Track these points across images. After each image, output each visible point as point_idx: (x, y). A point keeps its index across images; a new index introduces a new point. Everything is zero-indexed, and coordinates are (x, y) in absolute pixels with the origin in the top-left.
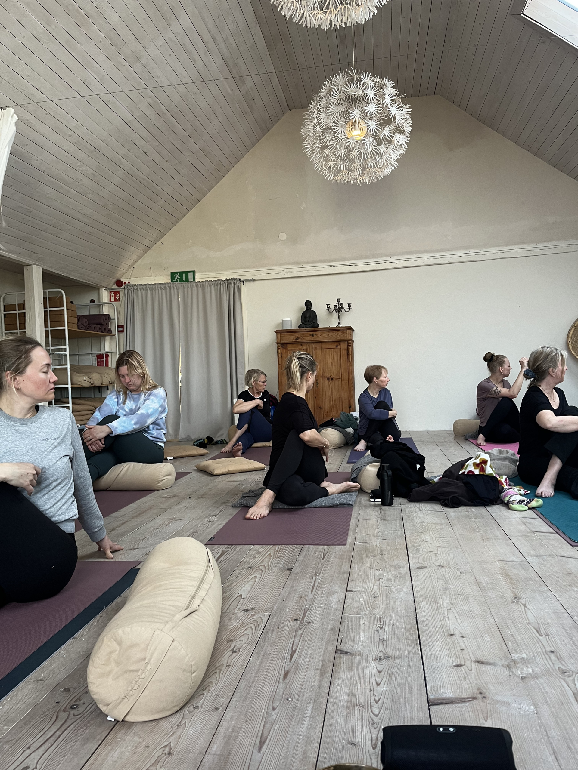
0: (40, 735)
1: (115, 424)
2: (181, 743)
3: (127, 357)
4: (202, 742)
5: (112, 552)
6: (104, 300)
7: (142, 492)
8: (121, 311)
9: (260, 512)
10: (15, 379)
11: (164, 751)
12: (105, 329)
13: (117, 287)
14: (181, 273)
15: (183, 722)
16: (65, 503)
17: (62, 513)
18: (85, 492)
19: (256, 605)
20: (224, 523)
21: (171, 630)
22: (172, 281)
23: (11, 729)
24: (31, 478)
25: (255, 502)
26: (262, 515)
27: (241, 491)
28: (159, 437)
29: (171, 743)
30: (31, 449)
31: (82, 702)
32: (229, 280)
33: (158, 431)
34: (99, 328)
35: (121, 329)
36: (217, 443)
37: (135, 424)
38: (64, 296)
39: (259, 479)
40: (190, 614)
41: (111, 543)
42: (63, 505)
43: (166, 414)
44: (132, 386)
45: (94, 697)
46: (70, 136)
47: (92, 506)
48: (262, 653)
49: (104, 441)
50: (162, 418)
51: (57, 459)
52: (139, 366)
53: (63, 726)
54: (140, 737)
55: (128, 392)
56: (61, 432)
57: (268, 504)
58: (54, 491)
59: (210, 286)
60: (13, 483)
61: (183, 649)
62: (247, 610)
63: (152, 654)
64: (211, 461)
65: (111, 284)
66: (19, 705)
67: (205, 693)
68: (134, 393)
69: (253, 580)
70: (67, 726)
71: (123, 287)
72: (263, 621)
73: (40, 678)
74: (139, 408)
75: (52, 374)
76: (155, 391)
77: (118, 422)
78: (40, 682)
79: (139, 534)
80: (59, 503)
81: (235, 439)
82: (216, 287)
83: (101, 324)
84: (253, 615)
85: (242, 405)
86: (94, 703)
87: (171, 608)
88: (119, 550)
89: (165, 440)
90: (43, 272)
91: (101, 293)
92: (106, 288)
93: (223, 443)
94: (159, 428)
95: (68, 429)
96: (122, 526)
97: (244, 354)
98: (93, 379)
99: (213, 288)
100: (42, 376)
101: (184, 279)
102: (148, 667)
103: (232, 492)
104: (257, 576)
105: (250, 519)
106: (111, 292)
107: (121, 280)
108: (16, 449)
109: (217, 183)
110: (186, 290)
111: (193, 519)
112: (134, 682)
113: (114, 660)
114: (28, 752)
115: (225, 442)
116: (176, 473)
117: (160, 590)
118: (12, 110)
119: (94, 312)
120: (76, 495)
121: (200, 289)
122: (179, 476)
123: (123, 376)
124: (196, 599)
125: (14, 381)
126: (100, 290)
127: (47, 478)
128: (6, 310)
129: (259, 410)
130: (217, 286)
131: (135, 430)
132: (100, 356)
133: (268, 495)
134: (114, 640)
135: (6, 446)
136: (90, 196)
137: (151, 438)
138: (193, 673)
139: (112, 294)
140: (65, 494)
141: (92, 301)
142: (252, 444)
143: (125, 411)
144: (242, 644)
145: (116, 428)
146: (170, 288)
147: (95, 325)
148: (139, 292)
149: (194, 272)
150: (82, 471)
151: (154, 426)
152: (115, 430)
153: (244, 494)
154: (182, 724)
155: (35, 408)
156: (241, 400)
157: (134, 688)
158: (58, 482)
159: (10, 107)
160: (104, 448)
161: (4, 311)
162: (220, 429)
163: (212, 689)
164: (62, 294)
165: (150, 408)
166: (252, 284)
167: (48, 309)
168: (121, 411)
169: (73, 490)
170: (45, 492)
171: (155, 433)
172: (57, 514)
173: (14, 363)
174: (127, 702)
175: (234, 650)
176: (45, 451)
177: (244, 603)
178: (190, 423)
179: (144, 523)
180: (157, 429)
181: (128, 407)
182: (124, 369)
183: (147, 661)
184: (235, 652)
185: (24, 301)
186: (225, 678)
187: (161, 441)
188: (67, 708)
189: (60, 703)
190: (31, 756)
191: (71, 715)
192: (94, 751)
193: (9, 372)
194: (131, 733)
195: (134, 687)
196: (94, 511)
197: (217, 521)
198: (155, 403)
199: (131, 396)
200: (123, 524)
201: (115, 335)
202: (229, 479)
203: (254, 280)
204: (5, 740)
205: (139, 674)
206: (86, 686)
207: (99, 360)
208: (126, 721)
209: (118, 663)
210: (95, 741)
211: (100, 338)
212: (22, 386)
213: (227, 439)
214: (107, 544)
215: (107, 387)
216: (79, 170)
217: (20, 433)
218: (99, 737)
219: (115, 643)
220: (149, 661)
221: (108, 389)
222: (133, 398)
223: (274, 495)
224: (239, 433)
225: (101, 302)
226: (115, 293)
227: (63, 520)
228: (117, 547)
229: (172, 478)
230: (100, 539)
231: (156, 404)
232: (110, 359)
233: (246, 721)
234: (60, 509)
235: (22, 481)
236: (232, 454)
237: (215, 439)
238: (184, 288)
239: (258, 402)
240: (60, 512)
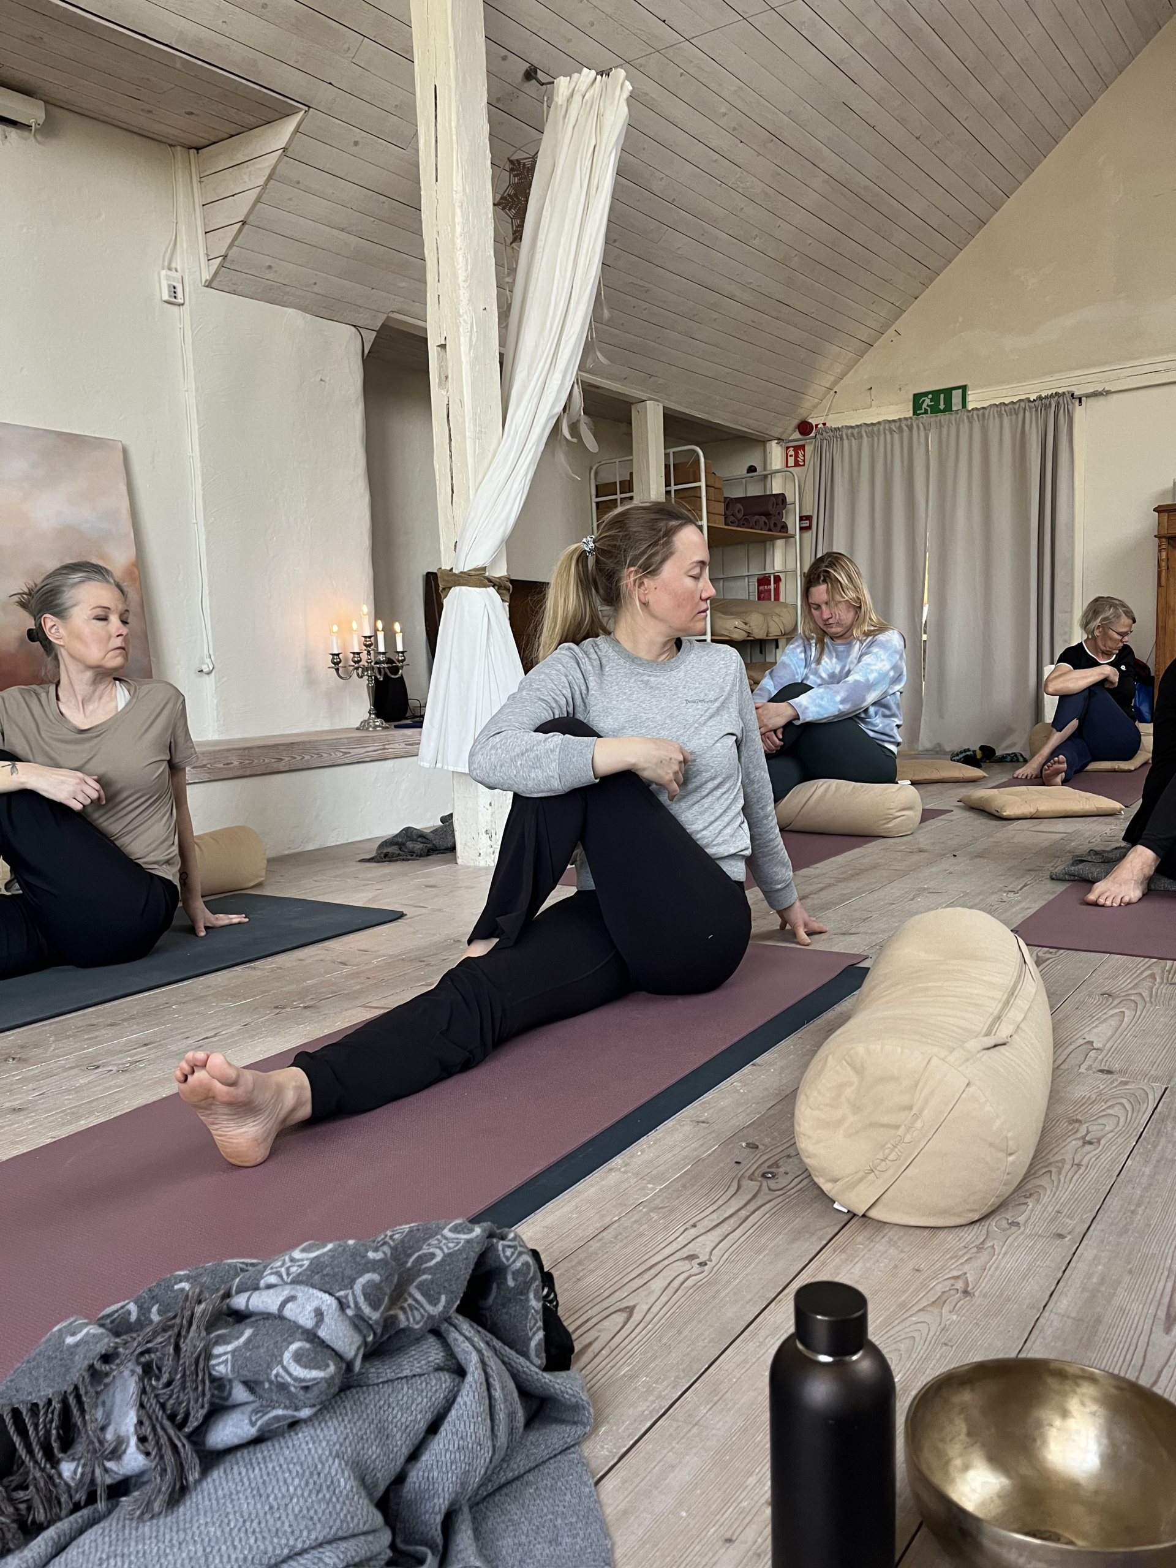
0: (711, 1209)
1: (803, 700)
2: (989, 1280)
3: (826, 567)
4: (1035, 1288)
5: (808, 935)
6: (773, 464)
7: (853, 839)
8: (806, 488)
9: (1119, 894)
10: (642, 584)
11: (953, 1285)
12: (775, 524)
13: (799, 436)
14: (936, 394)
15: (989, 1244)
16: (728, 824)
17: (724, 841)
18: (760, 811)
19: (1130, 1065)
20: (1036, 907)
21: (963, 1063)
22: (915, 413)
23: (661, 1190)
24: (676, 768)
25: (1107, 873)
26: (1126, 899)
27: (1069, 852)
28: (888, 731)
29: (968, 1275)
30: (669, 716)
31: (782, 1170)
32: (1046, 397)
33: (887, 721)
34: (765, 523)
35: (806, 524)
36: (1002, 759)
37: (842, 702)
38: (702, 460)
39: (1108, 831)
40: (995, 1046)
41: (806, 916)
42: (725, 827)
43: (902, 684)
44: (834, 626)
45: (808, 1161)
46: (724, 115)
47: (772, 840)
48: (1155, 1156)
49: (783, 734)
50: (894, 693)
51: (716, 739)
52: (850, 585)
53: (752, 1203)
54: (902, 1251)
55: (827, 640)
56: (722, 689)
57: (1141, 877)
58: (710, 799)
59: (1000, 415)
60: (646, 774)
61: (988, 1104)
62: (1109, 1072)
63: (927, 1101)
64: (995, 790)
65: (789, 431)
66: (670, 1155)
67: (1031, 1202)
68: (838, 641)
69: (1117, 1019)
70: (759, 1204)
71: (813, 434)
72: (1151, 1097)
73: (702, 1119)
74: (849, 672)
75: (706, 582)
76: (881, 637)
77: (810, 696)
78: (704, 1125)
79: (856, 910)
80: (718, 823)
81: (1046, 751)
82: (1014, 417)
83: (767, 515)
84: (1126, 1083)
85: (1068, 677)
86: (806, 1173)
87: (955, 1028)
88: (821, 933)
89: (900, 740)
90: (664, 414)
91: (768, 451)
92: (779, 439)
93: (1017, 760)
94: (887, 712)
95: (734, 685)
96: (821, 893)
97: (1073, 565)
98: (752, 624)
99: (1006, 419)
100: (689, 582)
101: (942, 407)
102: (919, 1124)
103: (1052, 852)
104: (1127, 1012)
105: (1096, 904)
106: (787, 448)
107: (810, 421)
108: (645, 717)
109: (1027, 177)
110: (945, 430)
111: (966, 894)
112: (889, 1145)
113: (848, 1101)
114: (693, 1232)
115: (1021, 759)
116: (923, 810)
117: (925, 996)
118: (622, 73)
119: (754, 491)
120: (746, 810)
121: (977, 426)
122: (928, 815)
123: (818, 607)
124: (1003, 1024)
125: (639, 587)
126: (768, 445)
127: (699, 773)
128: (599, 494)
129: (1108, 689)
130: (1017, 415)
131: (841, 714)
132: (763, 581)
133: (1142, 859)
134: (848, 1063)
135: (629, 710)
136: (756, 242)
137: (871, 734)
138: (1011, 1154)
139: (791, 452)
140: (728, 808)
141: (752, 469)
142: (1087, 765)
143: (821, 677)
144: (1105, 1132)
145: (806, 708)
146: (910, 428)
147: (757, 517)
148: (846, 442)
149: (964, 388)
150: (756, 768)
151: (877, 708)
152: (803, 713)
153: (1078, 856)
154: (986, 1246)
155: (676, 643)
156: (1066, 666)
157: (890, 1158)
158: (716, 782)
159: (617, 67)
160: (781, 746)
161: (597, 496)
162: (1009, 731)
163: (1046, 1199)
164: (698, 455)
165: (872, 671)
166: (1101, 402)
167: (673, 488)
168: (811, 677)
169: (742, 802)
170: (695, 799)
171: (879, 722)
172: (714, 843)
173: (643, 553)
174: (874, 1182)
175: (1087, 1138)
176: (694, 722)
177: (1100, 1057)
178: (941, 717)
179: (863, 892)
180: (885, 716)
181: (826, 670)
182: (820, 592)
183: (915, 1111)
184: (1090, 1143)
185: (631, 474)
186: (1071, 1186)
187: (892, 740)
188: (756, 1174)
189: (741, 1165)
190: (698, 1240)
191: (765, 1188)
192: (813, 1254)
193: (632, 569)
194: (883, 1240)
195: (890, 1154)
196: (776, 850)
197: (1019, 902)
198: (882, 660)
199: (831, 648)
200: (822, 889)
201: (793, 536)
202: (1038, 828)
203: (1108, 393)
204: (653, 1205)
205: (900, 1132)
206: (792, 1142)
207: (761, 588)
208: (870, 1218)
209: (856, 1108)
210: (814, 1239)
211: (764, 543)
212: (651, 598)
213: (1026, 755)
214: (799, 915)
215: (777, 641)
216: (738, 187)
217: (652, 688)
218: (820, 1233)
219: (849, 1069)
220: (922, 1110)
221: (777, 647)
222: (836, 651)
223: (1155, 860)
224: (1057, 738)
225: (768, 468)
226: (797, 449)
227: (726, 854)
228: (816, 926)
229: (916, 815)
230: (785, 906)
231: (883, 663)
232: (782, 585)
233: (1130, 1272)
234: (720, 833)
235: (661, 772)
236: (1041, 779)
237: (999, 753)
238: (941, 426)
239: (1106, 672)
240: (720, 839)
